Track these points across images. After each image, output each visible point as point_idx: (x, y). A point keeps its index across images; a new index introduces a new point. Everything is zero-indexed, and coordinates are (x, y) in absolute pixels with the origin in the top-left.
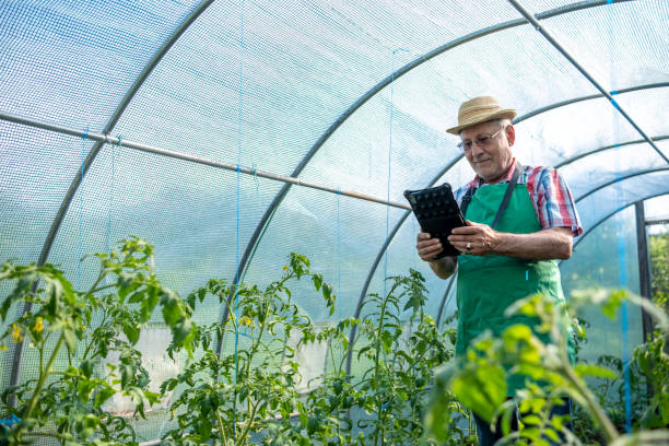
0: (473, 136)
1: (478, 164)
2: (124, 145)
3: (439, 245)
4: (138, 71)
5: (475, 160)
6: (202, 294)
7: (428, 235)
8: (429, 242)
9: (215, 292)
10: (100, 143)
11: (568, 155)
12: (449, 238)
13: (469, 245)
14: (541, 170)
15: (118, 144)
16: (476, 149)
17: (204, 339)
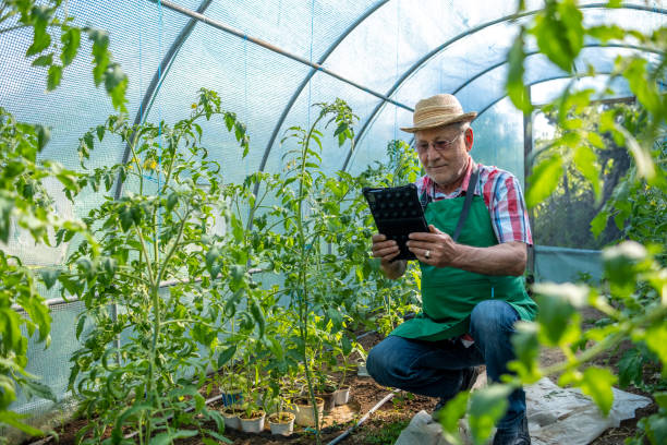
0: (430, 139)
1: (433, 170)
3: (396, 248)
5: (430, 164)
6: (101, 131)
7: (383, 237)
8: (385, 244)
9: (115, 130)
12: (408, 243)
13: (428, 253)
16: (432, 153)
17: (107, 177)
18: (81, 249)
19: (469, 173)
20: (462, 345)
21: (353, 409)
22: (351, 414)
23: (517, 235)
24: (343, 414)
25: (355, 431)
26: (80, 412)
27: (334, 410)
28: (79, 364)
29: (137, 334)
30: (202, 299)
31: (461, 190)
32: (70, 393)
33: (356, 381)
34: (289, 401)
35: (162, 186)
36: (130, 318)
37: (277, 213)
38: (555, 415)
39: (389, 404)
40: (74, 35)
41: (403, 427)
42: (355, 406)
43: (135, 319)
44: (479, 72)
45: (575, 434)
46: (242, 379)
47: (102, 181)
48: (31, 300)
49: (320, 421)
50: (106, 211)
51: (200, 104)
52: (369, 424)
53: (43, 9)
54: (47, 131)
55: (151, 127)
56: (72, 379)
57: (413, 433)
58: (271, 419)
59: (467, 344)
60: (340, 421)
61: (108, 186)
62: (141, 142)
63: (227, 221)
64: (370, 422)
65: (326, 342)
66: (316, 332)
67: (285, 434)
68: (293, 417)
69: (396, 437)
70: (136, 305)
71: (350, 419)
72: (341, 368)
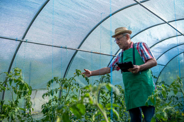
2: (28, 42)
4: (30, 22)
6: (52, 81)
9: (55, 80)
10: (21, 42)
11: (160, 39)
14: (140, 43)
15: (26, 42)
17: (52, 93)
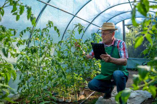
6: (25, 31)
17: (26, 42)
18: (20, 59)
19: (114, 41)
20: (111, 81)
21: (84, 96)
22: (84, 97)
23: (125, 56)
24: (82, 97)
25: (85, 101)
26: (20, 97)
27: (80, 96)
28: (20, 86)
29: (34, 79)
30: (49, 70)
31: (111, 45)
32: (17, 93)
33: (85, 89)
34: (70, 94)
35: (39, 44)
36: (32, 75)
37: (66, 50)
38: (132, 97)
39: (93, 95)
40: (23, 7)
41: (97, 100)
42: (85, 95)
43: (33, 75)
44: (112, 17)
45: (137, 101)
46: (59, 89)
47: (25, 43)
48: (12, 71)
49: (77, 99)
50: (26, 49)
51: (48, 24)
52: (88, 99)
53: (16, 1)
54: (16, 31)
55: (37, 30)
56: (18, 89)
57: (99, 101)
58: (65, 98)
59: (112, 81)
60: (82, 99)
61: (27, 44)
62: (34, 33)
63: (56, 52)
64: (89, 99)
65: (78, 80)
66: (76, 78)
67: (69, 102)
68: (71, 98)
69: (95, 102)
70: (34, 72)
71: (84, 98)
72: (82, 86)
